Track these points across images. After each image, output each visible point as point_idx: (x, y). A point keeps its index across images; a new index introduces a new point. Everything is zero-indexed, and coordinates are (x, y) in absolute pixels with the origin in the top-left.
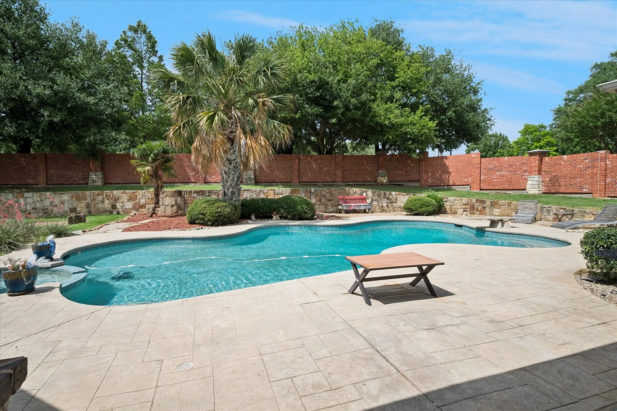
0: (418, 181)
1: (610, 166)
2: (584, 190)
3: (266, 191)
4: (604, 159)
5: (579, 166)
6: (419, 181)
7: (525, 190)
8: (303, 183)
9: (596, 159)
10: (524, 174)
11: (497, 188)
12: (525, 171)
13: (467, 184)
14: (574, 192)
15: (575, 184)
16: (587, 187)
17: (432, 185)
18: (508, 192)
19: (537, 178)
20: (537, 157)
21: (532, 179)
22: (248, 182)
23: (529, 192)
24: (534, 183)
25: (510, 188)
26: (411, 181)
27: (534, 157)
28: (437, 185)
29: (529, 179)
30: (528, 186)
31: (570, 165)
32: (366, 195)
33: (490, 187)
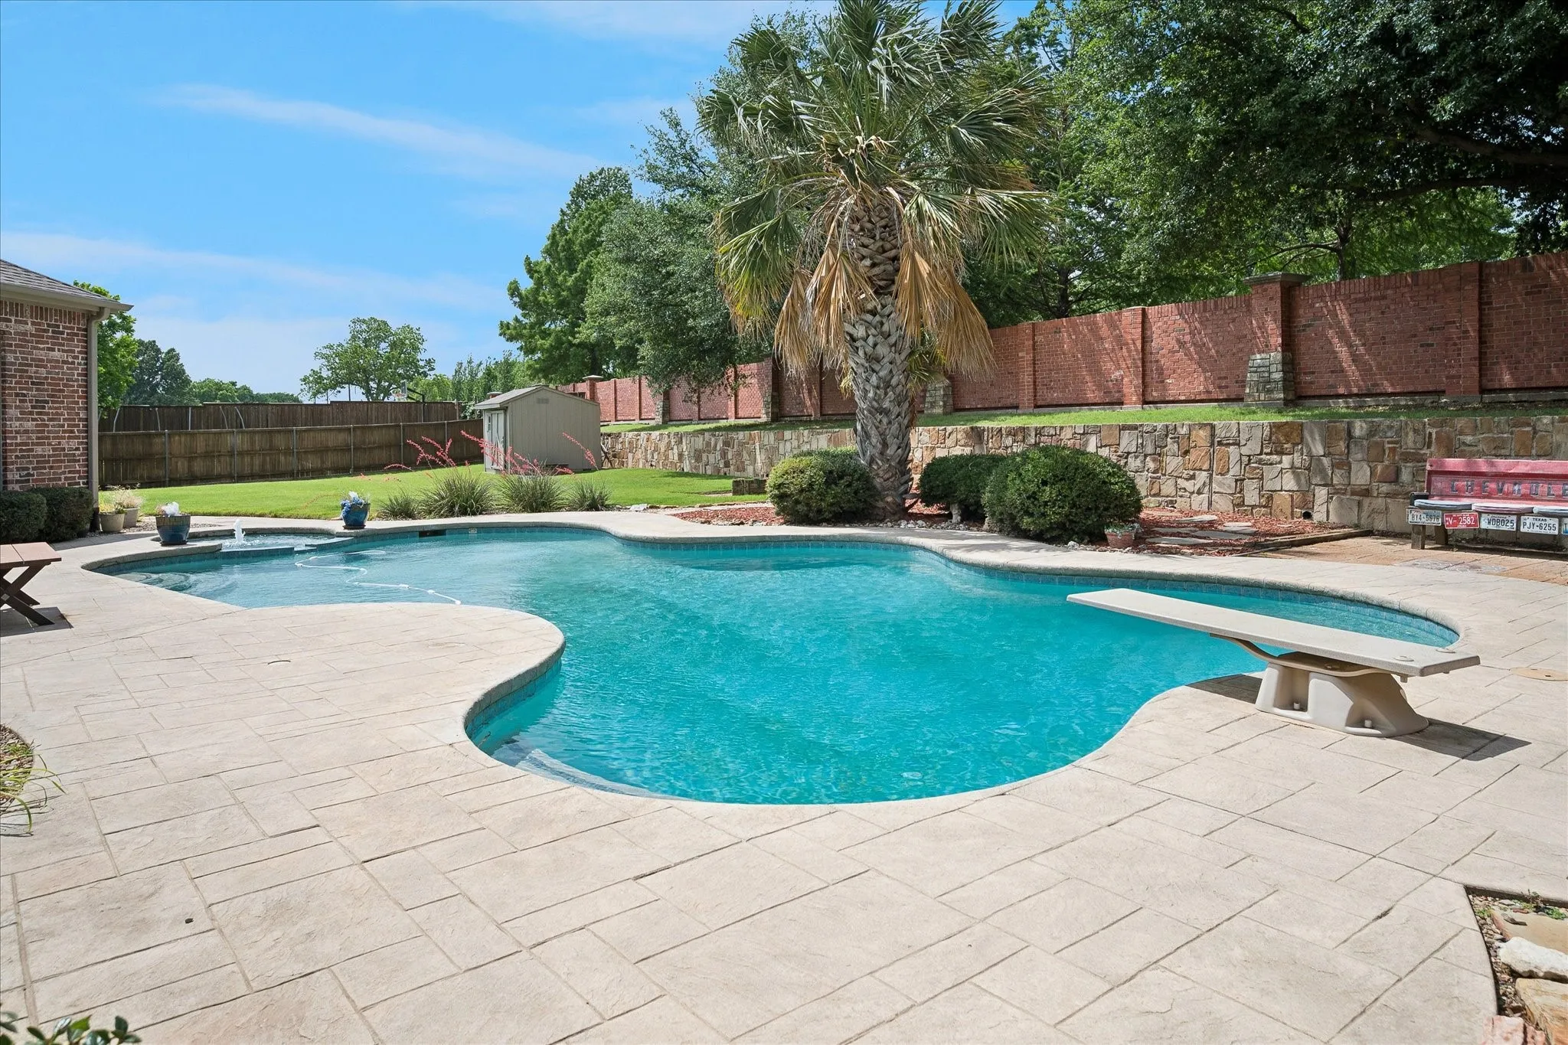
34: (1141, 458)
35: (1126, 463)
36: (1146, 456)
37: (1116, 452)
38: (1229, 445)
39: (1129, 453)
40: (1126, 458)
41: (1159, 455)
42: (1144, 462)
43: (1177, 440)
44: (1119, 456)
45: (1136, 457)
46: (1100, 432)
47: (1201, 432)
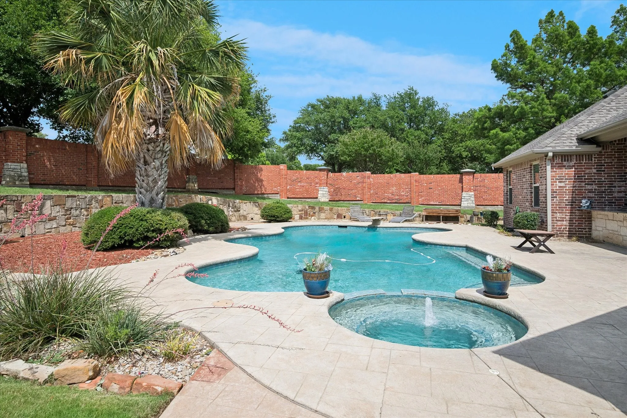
0: (232, 189)
1: (372, 182)
2: (358, 198)
3: (100, 198)
4: (369, 177)
5: (354, 181)
6: (234, 189)
7: (317, 198)
8: (102, 188)
9: (364, 177)
10: (316, 185)
11: (299, 196)
12: (317, 183)
13: (277, 192)
14: (351, 199)
15: (351, 194)
16: (359, 196)
17: (246, 193)
18: (307, 200)
19: (326, 189)
20: (325, 173)
21: (322, 190)
22: (17, 183)
23: (321, 200)
24: (324, 193)
25: (308, 196)
26: (224, 189)
27: (323, 172)
28: (251, 193)
29: (320, 190)
30: (319, 195)
31: (348, 180)
32: (212, 203)
33: (294, 196)
34: (79, 210)
35: (71, 213)
36: (81, 209)
37: (64, 208)
38: (119, 203)
39: (71, 208)
40: (70, 210)
41: (89, 208)
42: (80, 212)
43: (97, 201)
44: (66, 210)
45: (76, 210)
46: (53, 198)
47: (108, 199)
